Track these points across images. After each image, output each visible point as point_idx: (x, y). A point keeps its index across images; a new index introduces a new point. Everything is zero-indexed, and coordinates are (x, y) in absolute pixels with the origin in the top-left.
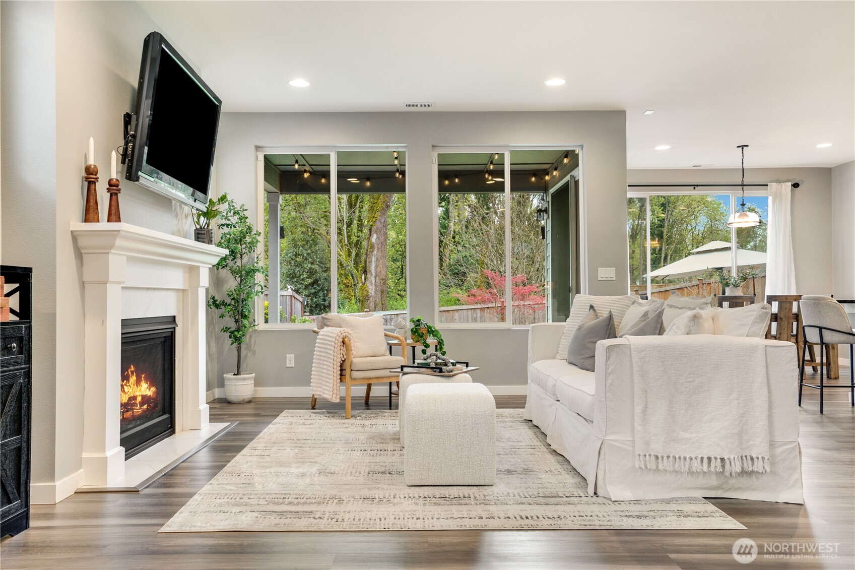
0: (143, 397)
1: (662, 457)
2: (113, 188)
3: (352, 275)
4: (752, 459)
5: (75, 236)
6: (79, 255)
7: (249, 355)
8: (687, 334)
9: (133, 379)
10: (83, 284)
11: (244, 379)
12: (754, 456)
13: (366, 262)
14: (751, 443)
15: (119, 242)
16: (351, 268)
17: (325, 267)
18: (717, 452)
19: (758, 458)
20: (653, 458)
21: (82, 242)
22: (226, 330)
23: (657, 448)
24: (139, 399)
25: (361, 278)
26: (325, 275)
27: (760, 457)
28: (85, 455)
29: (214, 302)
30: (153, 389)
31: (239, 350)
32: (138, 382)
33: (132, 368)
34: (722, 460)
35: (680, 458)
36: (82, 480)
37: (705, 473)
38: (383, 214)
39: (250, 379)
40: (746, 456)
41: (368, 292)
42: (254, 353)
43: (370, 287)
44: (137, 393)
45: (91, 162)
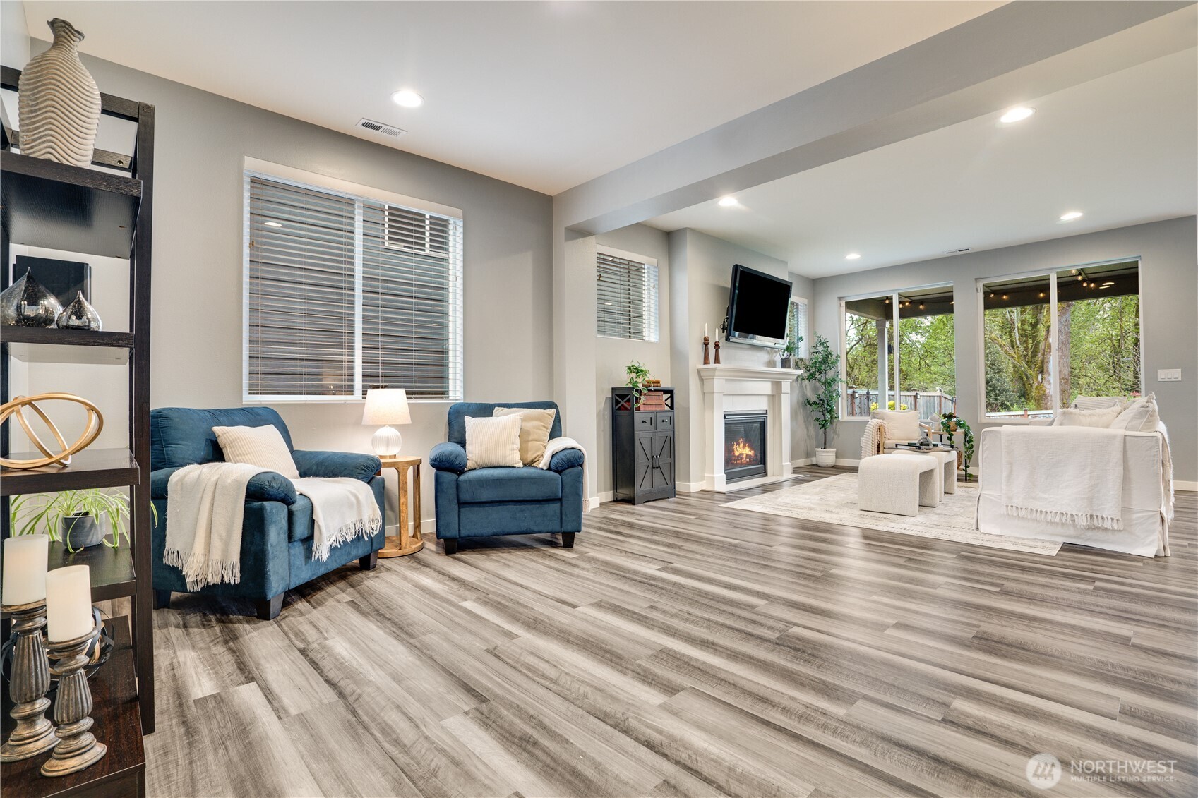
0: (747, 455)
1: (1021, 509)
2: (717, 346)
3: (1026, 376)
4: (1103, 518)
5: (699, 371)
6: (702, 380)
7: (835, 437)
8: (1061, 425)
9: (742, 445)
10: (704, 394)
11: (827, 452)
12: (1105, 516)
13: (1043, 362)
14: (1103, 507)
15: (717, 373)
16: (1025, 368)
17: (998, 369)
18: (1069, 510)
19: (1107, 519)
20: (1014, 508)
21: (703, 374)
22: (817, 420)
23: (1018, 501)
24: (745, 455)
25: (1037, 378)
26: (997, 376)
27: (1109, 518)
28: (706, 475)
29: (809, 402)
30: (753, 452)
31: (825, 433)
32: (744, 447)
33: (741, 440)
34: (1072, 515)
35: (1037, 511)
36: (705, 486)
37: (1063, 524)
38: (1064, 313)
39: (833, 452)
40: (1097, 516)
41: (1045, 391)
42: (839, 436)
43: (1048, 387)
44: (744, 452)
45: (706, 335)
